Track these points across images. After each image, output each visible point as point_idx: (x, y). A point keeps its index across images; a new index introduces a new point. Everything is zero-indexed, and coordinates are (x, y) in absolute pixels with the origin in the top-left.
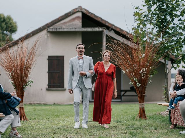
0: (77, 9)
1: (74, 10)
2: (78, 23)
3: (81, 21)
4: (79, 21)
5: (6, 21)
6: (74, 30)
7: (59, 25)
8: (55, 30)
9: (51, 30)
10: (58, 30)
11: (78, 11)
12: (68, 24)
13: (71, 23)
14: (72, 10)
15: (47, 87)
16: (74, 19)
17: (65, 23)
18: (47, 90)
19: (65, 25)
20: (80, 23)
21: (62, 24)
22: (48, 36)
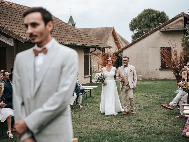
0: (180, 14)
1: (178, 15)
2: (181, 24)
3: (183, 23)
4: (182, 23)
5: (161, 16)
6: (177, 29)
7: (168, 26)
8: (165, 30)
9: (162, 30)
10: (166, 30)
11: (181, 16)
12: (174, 25)
13: (176, 25)
14: (177, 16)
15: (160, 68)
16: (178, 22)
17: (172, 25)
18: (160, 70)
19: (172, 26)
20: (183, 24)
21: (169, 25)
22: (160, 34)
